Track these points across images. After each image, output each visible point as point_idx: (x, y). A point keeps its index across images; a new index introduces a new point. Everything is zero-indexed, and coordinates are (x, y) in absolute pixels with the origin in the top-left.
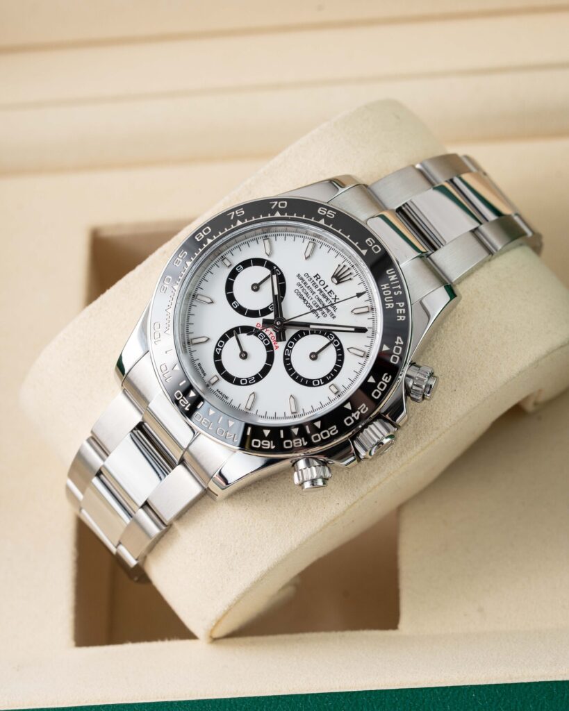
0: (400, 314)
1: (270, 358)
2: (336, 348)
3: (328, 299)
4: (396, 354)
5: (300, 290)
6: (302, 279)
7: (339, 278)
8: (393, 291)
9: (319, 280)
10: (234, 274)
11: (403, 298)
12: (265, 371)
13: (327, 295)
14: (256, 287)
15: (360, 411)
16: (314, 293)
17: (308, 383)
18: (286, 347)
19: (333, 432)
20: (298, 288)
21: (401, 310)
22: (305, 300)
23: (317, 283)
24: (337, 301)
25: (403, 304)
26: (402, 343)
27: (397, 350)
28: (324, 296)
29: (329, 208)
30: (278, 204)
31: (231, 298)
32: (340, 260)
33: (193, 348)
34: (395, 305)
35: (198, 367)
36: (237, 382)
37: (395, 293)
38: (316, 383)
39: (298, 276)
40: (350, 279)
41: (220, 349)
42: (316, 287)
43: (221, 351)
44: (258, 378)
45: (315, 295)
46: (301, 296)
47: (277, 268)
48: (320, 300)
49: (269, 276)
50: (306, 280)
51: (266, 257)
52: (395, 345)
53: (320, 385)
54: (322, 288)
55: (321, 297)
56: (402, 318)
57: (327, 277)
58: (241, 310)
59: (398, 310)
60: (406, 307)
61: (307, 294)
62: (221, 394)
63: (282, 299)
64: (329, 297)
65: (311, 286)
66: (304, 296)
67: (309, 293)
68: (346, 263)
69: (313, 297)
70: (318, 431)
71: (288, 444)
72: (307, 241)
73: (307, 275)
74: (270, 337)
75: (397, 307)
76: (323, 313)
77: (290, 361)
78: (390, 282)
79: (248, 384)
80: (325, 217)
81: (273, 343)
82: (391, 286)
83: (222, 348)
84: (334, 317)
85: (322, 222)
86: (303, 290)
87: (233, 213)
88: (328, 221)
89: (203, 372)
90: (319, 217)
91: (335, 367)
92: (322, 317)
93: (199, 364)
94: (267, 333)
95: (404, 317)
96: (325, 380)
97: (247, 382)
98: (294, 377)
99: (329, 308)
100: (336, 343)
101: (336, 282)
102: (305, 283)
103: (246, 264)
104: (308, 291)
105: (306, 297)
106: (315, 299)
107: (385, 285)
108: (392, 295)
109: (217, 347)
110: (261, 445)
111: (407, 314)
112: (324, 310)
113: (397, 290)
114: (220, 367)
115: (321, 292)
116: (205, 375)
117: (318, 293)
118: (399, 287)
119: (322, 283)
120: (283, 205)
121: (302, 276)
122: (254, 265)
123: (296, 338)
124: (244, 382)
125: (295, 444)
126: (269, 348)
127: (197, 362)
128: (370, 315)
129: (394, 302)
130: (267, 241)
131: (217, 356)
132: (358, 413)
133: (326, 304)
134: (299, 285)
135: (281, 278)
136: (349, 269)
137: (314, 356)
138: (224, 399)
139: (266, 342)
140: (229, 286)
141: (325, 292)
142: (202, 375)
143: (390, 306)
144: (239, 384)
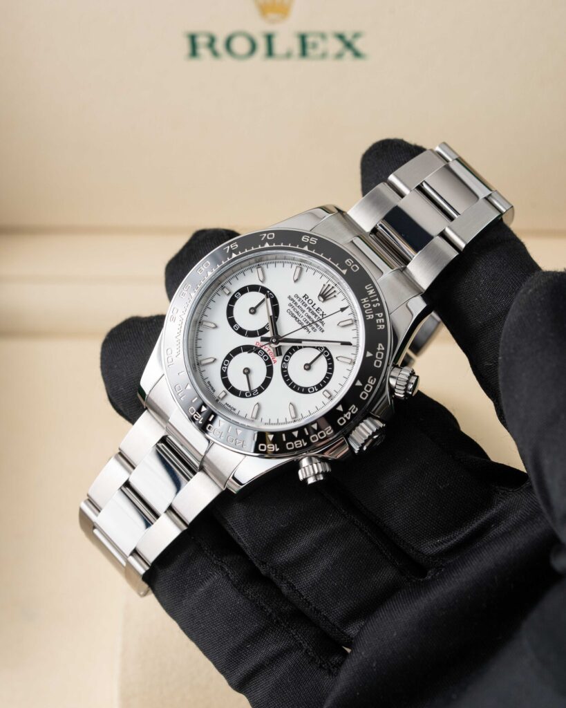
0: (379, 324)
1: (270, 372)
2: (327, 358)
3: (316, 316)
4: (379, 359)
5: (292, 310)
6: (292, 300)
7: (324, 296)
8: (372, 303)
9: (307, 300)
11: (381, 309)
12: (266, 383)
13: (315, 312)
14: (253, 311)
15: (350, 411)
16: (304, 311)
17: (304, 391)
18: (283, 361)
19: (329, 432)
20: (290, 308)
21: (380, 320)
22: (296, 318)
23: (306, 302)
24: (324, 316)
25: (382, 314)
26: (383, 349)
28: (313, 313)
29: (311, 236)
30: (266, 236)
31: (232, 322)
32: (324, 280)
33: (202, 369)
34: (374, 315)
35: (208, 385)
36: (243, 395)
37: (374, 306)
38: (311, 390)
39: (289, 297)
40: (335, 296)
41: (226, 368)
42: (306, 305)
44: (260, 390)
45: (305, 313)
46: (293, 315)
47: (271, 292)
48: (309, 317)
49: (264, 300)
50: (296, 300)
51: (260, 283)
52: (377, 351)
53: (315, 391)
54: (310, 306)
55: (310, 314)
56: (381, 327)
57: (314, 296)
58: (241, 332)
59: (377, 320)
60: (384, 317)
61: (297, 312)
62: (230, 406)
63: (277, 319)
64: (317, 314)
65: (301, 305)
66: (296, 314)
67: (300, 311)
68: (330, 283)
69: (303, 315)
70: (316, 432)
71: (290, 446)
72: (294, 266)
73: (297, 296)
74: (268, 353)
75: (376, 317)
76: (313, 328)
77: (287, 373)
78: (369, 296)
79: (252, 396)
80: (308, 244)
81: (271, 358)
82: (370, 299)
84: (323, 331)
85: (306, 248)
86: (294, 309)
87: (228, 247)
88: (311, 247)
89: (212, 388)
90: (303, 245)
91: (327, 375)
92: (312, 331)
93: (209, 382)
94: (266, 350)
95: (384, 326)
96: (320, 386)
97: (251, 394)
98: (291, 387)
99: (318, 323)
100: (326, 354)
101: (322, 300)
102: (296, 303)
103: (243, 291)
104: (298, 310)
105: (297, 316)
106: (305, 317)
107: (365, 299)
108: (371, 307)
109: (223, 365)
110: (267, 448)
111: (385, 323)
112: (314, 326)
113: (376, 302)
114: (226, 383)
115: (310, 309)
116: (214, 391)
117: (307, 311)
118: (377, 300)
119: (310, 302)
120: (271, 236)
121: (293, 297)
122: (250, 291)
123: (292, 351)
124: (248, 394)
125: (296, 445)
126: (269, 363)
127: (207, 381)
128: (354, 327)
129: (374, 313)
130: (260, 270)
131: (224, 374)
132: (349, 413)
133: (315, 320)
134: (290, 305)
135: (274, 301)
136: (333, 287)
137: (308, 367)
138: (232, 410)
139: (265, 358)
140: (230, 311)
141: (313, 310)
142: (212, 391)
143: (370, 317)
144: (245, 397)
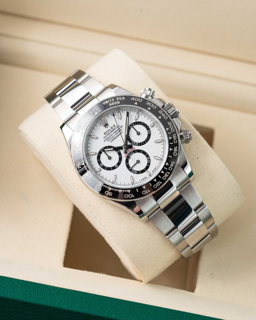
0: (122, 99)
1: (139, 151)
2: (135, 125)
3: (115, 129)
5: (111, 140)
6: (106, 140)
8: (112, 102)
9: (107, 133)
10: (104, 167)
11: (115, 98)
12: (144, 153)
13: (113, 129)
14: (110, 158)
16: (112, 134)
17: (149, 136)
18: (135, 145)
19: (170, 123)
20: (110, 141)
21: (120, 99)
22: (115, 138)
23: (108, 133)
24: (116, 125)
25: (117, 98)
26: (134, 98)
27: (137, 99)
28: (113, 130)
30: (75, 149)
31: (114, 168)
32: (98, 125)
33: (135, 183)
34: (118, 101)
35: (143, 180)
36: (149, 164)
38: (149, 132)
39: (105, 141)
40: (106, 120)
41: (135, 172)
42: (109, 134)
43: (136, 171)
44: (147, 156)
45: (113, 134)
46: (113, 140)
47: (101, 150)
48: (115, 132)
49: (105, 152)
50: (106, 138)
51: (97, 155)
52: (134, 100)
53: (150, 131)
54: (110, 131)
55: (114, 132)
56: (123, 98)
57: (105, 130)
58: (119, 164)
60: (119, 97)
62: (154, 170)
64: (114, 128)
65: (109, 136)
66: (113, 138)
67: (112, 136)
70: (170, 129)
71: (175, 141)
72: (90, 138)
73: (104, 138)
74: (130, 152)
75: (119, 100)
76: (121, 130)
77: (140, 143)
78: (109, 103)
79: (150, 160)
81: (133, 150)
82: (110, 102)
83: (135, 171)
84: (122, 126)
88: (83, 128)
89: (145, 178)
91: (143, 125)
92: (123, 131)
94: (129, 153)
96: (148, 128)
97: (149, 160)
98: (147, 141)
100: (133, 125)
101: (108, 126)
102: (108, 138)
103: (99, 162)
104: (111, 137)
105: (114, 138)
106: (115, 134)
107: (110, 105)
108: (114, 102)
109: (134, 173)
110: (176, 152)
111: (122, 97)
113: (112, 100)
114: (143, 171)
115: (111, 132)
116: (146, 177)
117: (112, 133)
119: (108, 131)
121: (105, 139)
122: (100, 159)
123: (131, 141)
124: (149, 161)
125: (175, 139)
126: (135, 152)
127: (141, 181)
129: (117, 101)
130: (90, 154)
131: (138, 172)
132: (162, 114)
134: (108, 141)
135: (106, 148)
136: (102, 121)
137: (139, 134)
138: (156, 169)
139: (132, 153)
140: (109, 169)
141: (112, 130)
142: (146, 178)
143: (119, 102)
144: (150, 163)
